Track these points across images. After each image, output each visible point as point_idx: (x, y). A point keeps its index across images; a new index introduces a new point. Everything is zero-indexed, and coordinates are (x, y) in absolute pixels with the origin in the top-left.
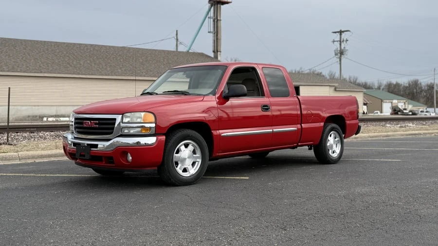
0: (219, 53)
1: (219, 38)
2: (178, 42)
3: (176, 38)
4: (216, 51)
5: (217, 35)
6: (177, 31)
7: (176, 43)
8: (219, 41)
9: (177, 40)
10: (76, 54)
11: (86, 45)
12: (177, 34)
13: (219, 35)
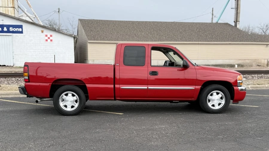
0: (238, 22)
1: (238, 12)
2: (214, 16)
3: (212, 13)
4: (236, 21)
5: (237, 10)
6: (213, 8)
7: (212, 16)
8: (238, 14)
9: (213, 14)
10: (141, 28)
11: (150, 22)
12: (213, 11)
13: (238, 10)
